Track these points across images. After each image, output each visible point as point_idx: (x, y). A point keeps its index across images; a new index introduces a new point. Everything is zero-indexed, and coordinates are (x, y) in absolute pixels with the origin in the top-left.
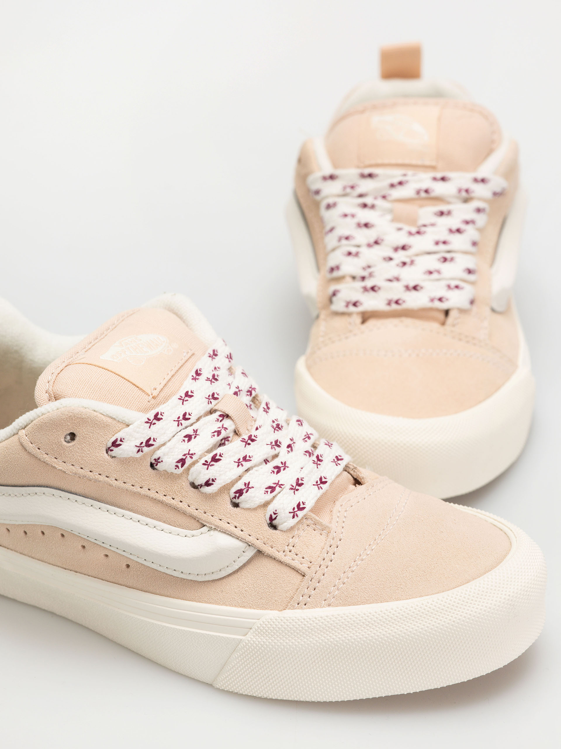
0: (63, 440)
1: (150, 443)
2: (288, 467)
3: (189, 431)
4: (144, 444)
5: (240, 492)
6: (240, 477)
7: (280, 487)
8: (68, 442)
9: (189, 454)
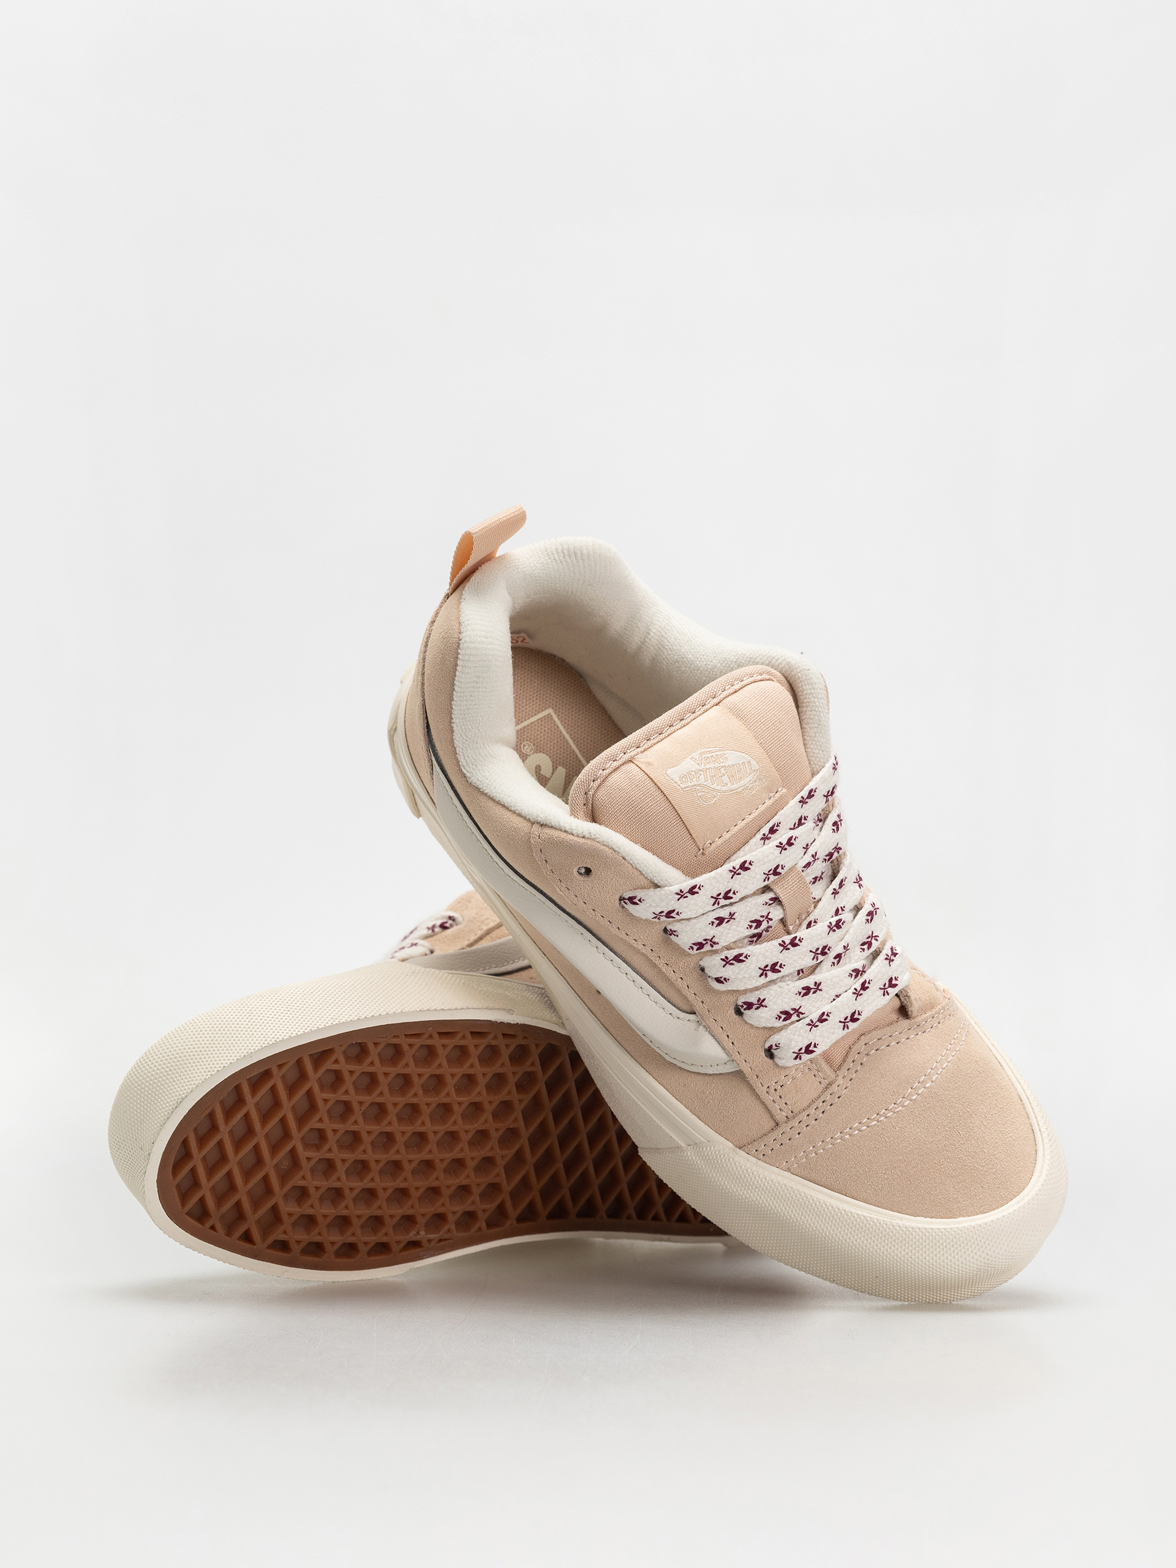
0: (575, 870)
1: (672, 915)
2: (821, 990)
3: (724, 913)
4: (664, 914)
5: (750, 1006)
6: (757, 989)
7: (798, 1016)
8: (581, 874)
9: (711, 941)
